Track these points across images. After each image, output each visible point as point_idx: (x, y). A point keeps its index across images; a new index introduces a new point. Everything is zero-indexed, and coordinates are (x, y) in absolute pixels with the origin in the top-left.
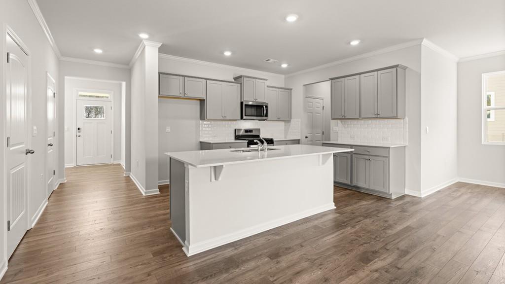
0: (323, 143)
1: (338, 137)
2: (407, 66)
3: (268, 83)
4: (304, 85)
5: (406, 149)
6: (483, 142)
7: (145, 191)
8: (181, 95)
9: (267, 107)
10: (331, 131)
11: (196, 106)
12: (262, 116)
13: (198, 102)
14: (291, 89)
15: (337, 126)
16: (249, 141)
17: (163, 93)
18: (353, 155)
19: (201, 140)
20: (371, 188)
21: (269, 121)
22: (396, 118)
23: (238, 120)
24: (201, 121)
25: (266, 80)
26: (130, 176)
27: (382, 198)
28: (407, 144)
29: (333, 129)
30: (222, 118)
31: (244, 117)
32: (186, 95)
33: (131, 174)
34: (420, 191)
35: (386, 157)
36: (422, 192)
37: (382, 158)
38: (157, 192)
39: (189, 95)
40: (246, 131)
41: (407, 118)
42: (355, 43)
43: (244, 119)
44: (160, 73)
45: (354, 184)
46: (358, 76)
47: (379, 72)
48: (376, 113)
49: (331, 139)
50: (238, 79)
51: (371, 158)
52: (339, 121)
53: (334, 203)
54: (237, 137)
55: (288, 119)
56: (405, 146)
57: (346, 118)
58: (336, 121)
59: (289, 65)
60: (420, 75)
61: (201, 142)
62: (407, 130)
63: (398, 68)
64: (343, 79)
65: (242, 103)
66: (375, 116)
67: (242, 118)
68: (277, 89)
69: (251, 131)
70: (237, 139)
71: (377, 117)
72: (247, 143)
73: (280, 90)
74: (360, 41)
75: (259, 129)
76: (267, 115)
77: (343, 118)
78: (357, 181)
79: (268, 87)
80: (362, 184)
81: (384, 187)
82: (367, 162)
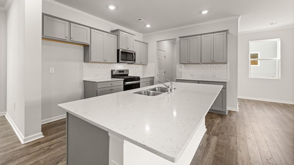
0: (177, 80)
1: (181, 75)
3: (135, 38)
4: (157, 41)
6: (249, 77)
7: (24, 138)
8: (66, 39)
9: (135, 54)
10: (177, 71)
11: (80, 50)
12: (132, 61)
13: (82, 47)
14: (148, 44)
15: (181, 68)
16: (125, 79)
17: (47, 34)
19: (85, 79)
20: (213, 109)
21: (136, 64)
23: (116, 63)
24: (84, 64)
25: (134, 35)
26: (6, 116)
27: (221, 115)
29: (178, 69)
30: (104, 61)
31: (120, 61)
32: (72, 40)
33: (7, 113)
34: (237, 107)
35: (224, 88)
38: (40, 135)
39: (75, 39)
40: (120, 71)
41: (228, 63)
42: (205, 12)
43: (120, 63)
44: (43, 14)
48: (212, 60)
50: (115, 32)
52: (183, 65)
53: (205, 126)
54: (113, 76)
55: (145, 63)
59: (152, 26)
61: (84, 81)
62: (229, 71)
63: (227, 32)
64: (189, 37)
65: (118, 51)
66: (211, 62)
67: (118, 62)
68: (140, 43)
69: (123, 71)
70: (113, 77)
71: (213, 62)
72: (123, 81)
73: (142, 43)
74: (208, 11)
75: (128, 70)
76: (135, 60)
77: (189, 63)
79: (135, 40)
81: (222, 108)
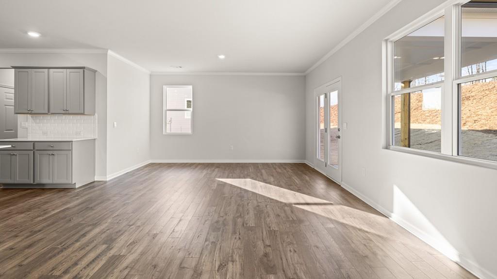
1: (27, 133)
2: (96, 69)
5: (96, 141)
6: (164, 133)
10: (19, 127)
15: (27, 121)
18: (36, 152)
20: (54, 182)
22: (83, 114)
27: (64, 190)
28: (96, 137)
29: (21, 124)
34: (106, 176)
35: (69, 150)
36: (107, 176)
37: (65, 152)
41: (96, 114)
42: (34, 35)
45: (37, 182)
46: (47, 70)
47: (68, 70)
48: (65, 108)
49: (18, 136)
51: (55, 153)
52: (29, 116)
56: (95, 139)
57: (33, 112)
58: (25, 115)
60: (106, 79)
62: (97, 125)
63: (85, 70)
64: (30, 70)
66: (64, 112)
71: (66, 113)
74: (40, 35)
78: (40, 179)
80: (45, 180)
81: (67, 179)
82: (51, 157)
